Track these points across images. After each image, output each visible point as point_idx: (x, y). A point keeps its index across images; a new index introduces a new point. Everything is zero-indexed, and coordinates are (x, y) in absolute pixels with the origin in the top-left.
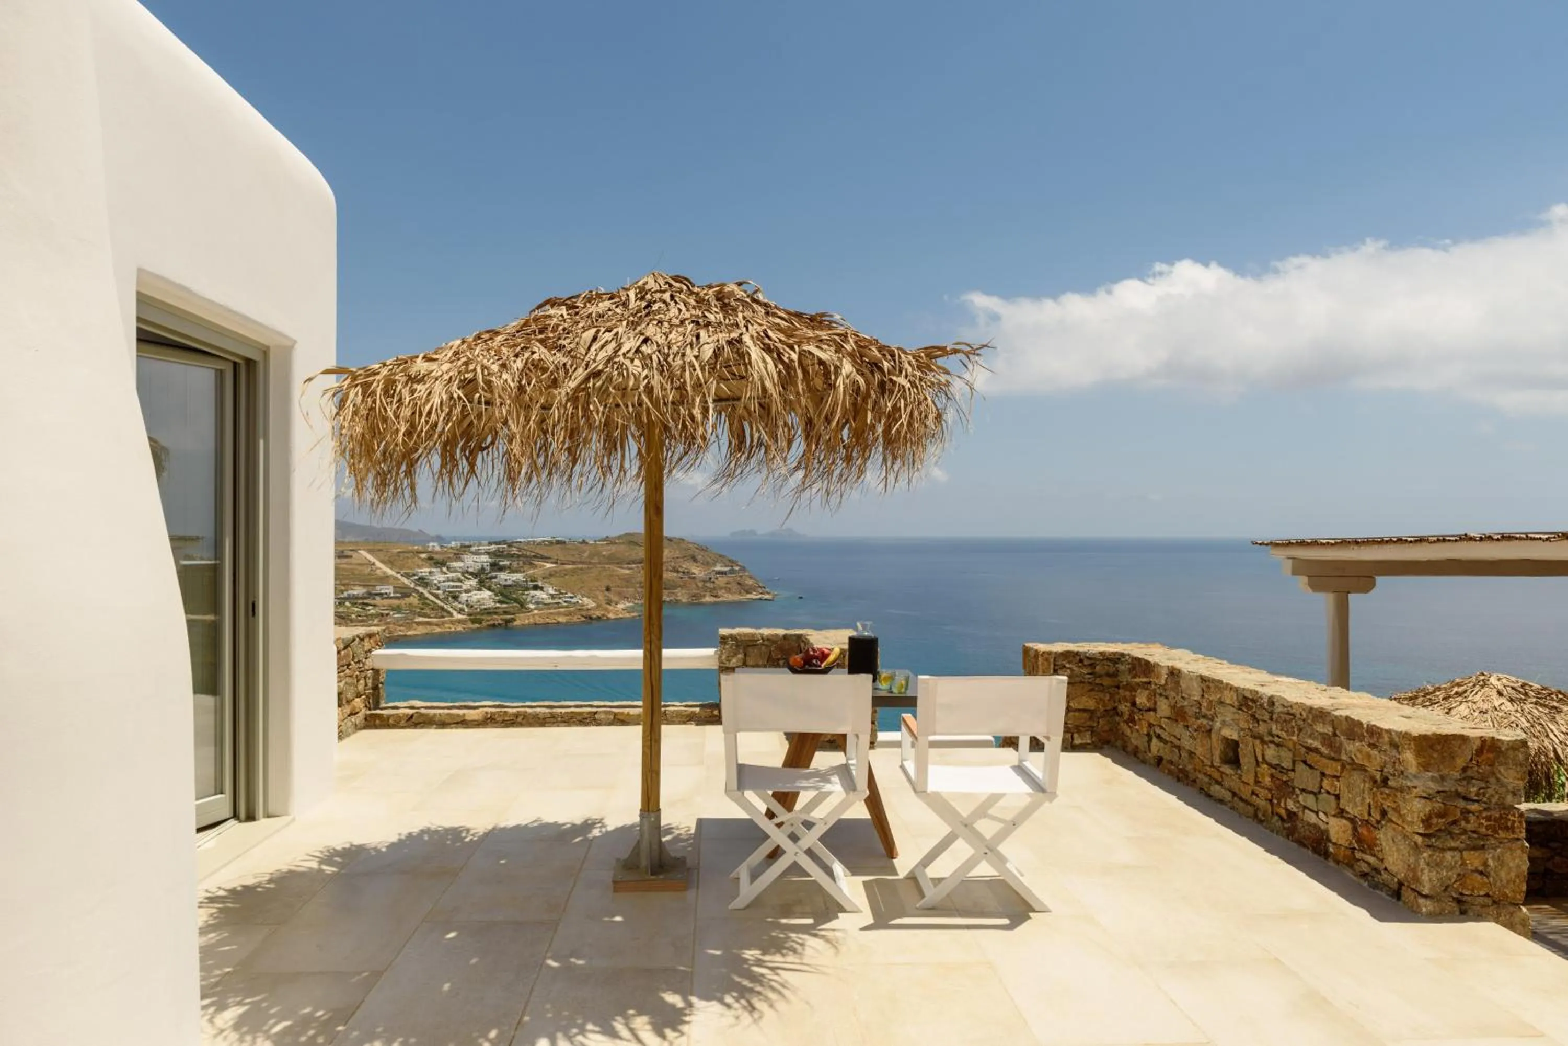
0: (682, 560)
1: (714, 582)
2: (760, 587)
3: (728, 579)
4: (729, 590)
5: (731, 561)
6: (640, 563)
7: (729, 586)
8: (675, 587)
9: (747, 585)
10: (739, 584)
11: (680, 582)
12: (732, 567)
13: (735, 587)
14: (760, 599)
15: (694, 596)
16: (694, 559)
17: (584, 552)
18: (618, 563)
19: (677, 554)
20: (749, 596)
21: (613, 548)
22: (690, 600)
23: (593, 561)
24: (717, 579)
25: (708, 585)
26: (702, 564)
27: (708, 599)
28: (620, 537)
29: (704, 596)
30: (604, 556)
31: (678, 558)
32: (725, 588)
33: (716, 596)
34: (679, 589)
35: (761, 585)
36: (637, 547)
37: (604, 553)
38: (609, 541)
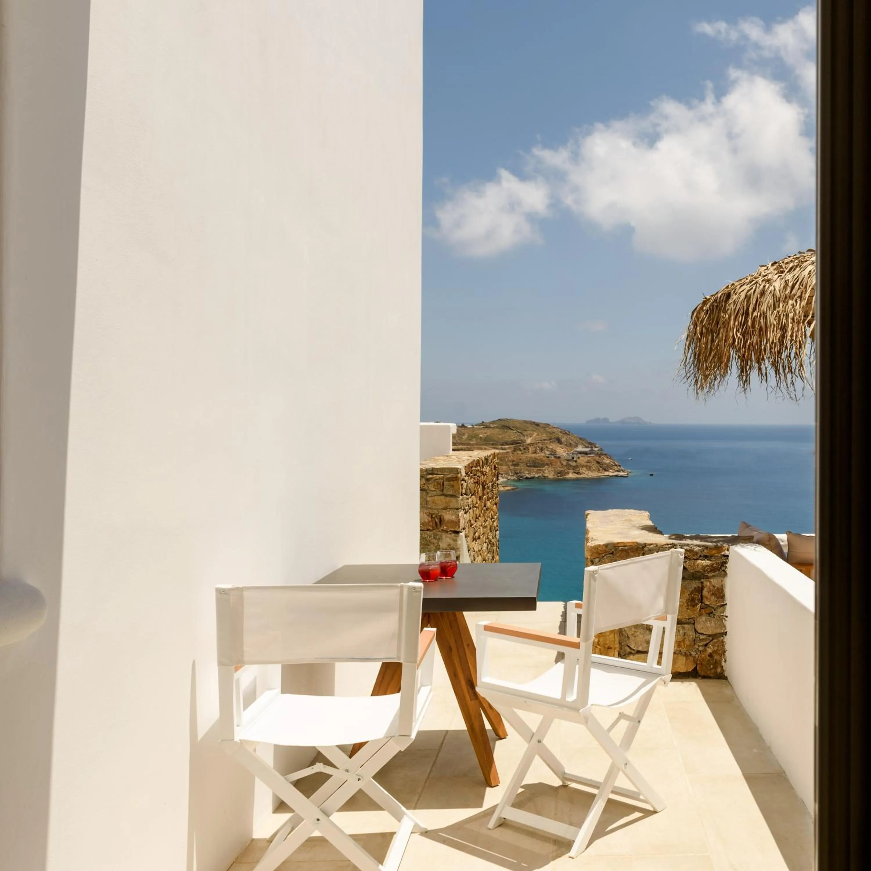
0: (548, 442)
1: (576, 461)
2: (616, 465)
3: (589, 459)
4: (589, 468)
5: (590, 443)
6: (512, 444)
7: (589, 464)
8: (543, 465)
9: (606, 464)
10: (598, 463)
11: (546, 460)
12: (592, 448)
13: (594, 466)
14: (616, 476)
15: (558, 473)
16: (559, 441)
17: (464, 434)
18: (493, 445)
19: (544, 436)
20: (606, 473)
21: (489, 432)
22: (556, 476)
23: (471, 443)
24: (579, 458)
25: (571, 463)
26: (566, 445)
27: (571, 476)
28: (494, 422)
29: (568, 473)
30: (481, 438)
31: (545, 440)
32: (586, 466)
33: (578, 473)
34: (547, 466)
35: (617, 464)
36: (510, 431)
37: (481, 436)
38: (485, 426)
